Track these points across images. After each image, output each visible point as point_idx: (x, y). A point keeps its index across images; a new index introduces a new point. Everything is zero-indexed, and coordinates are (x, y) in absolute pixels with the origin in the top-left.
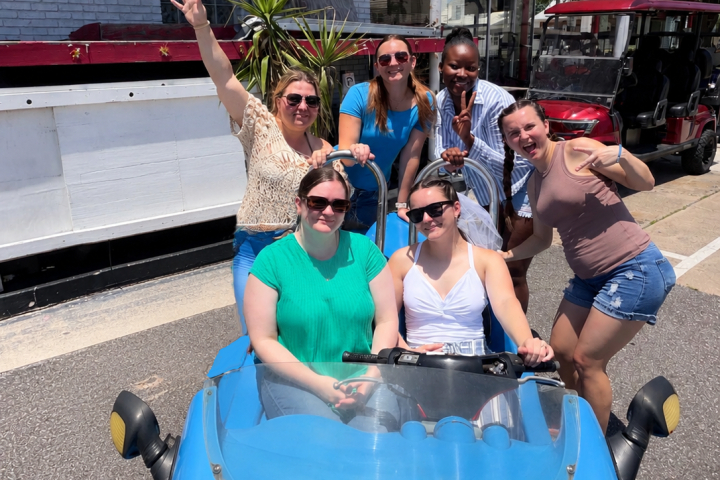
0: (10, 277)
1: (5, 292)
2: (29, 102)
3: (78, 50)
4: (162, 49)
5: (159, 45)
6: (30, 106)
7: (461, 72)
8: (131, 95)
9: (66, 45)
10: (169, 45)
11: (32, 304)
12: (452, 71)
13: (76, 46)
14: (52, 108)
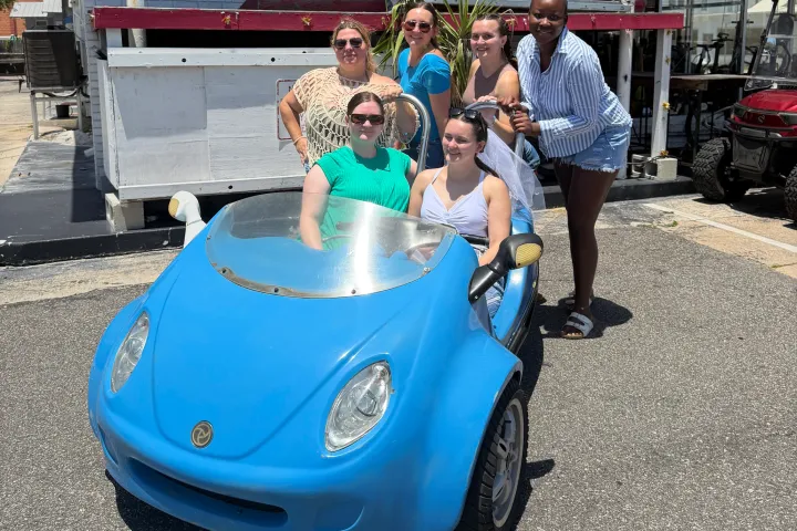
0: (153, 218)
1: (145, 228)
2: (184, 60)
3: (228, 17)
4: (304, 19)
5: (303, 15)
6: (185, 64)
7: (545, 21)
8: (273, 60)
9: (219, 12)
10: (312, 15)
11: (166, 243)
12: (536, 20)
13: (227, 13)
14: (203, 67)
